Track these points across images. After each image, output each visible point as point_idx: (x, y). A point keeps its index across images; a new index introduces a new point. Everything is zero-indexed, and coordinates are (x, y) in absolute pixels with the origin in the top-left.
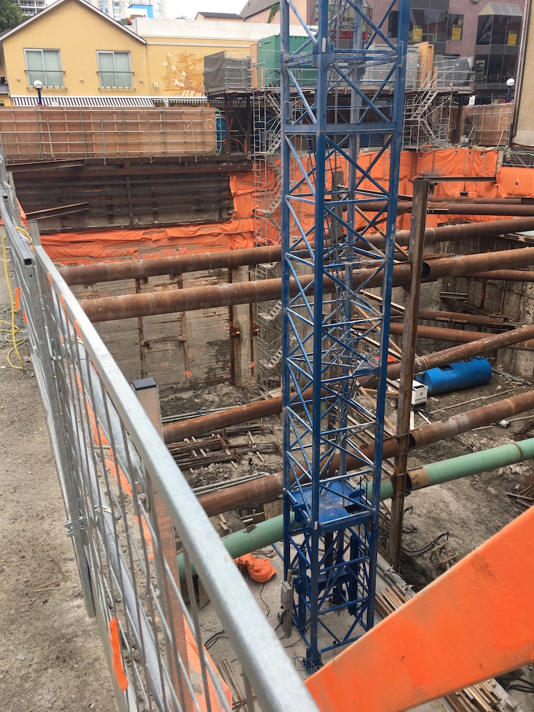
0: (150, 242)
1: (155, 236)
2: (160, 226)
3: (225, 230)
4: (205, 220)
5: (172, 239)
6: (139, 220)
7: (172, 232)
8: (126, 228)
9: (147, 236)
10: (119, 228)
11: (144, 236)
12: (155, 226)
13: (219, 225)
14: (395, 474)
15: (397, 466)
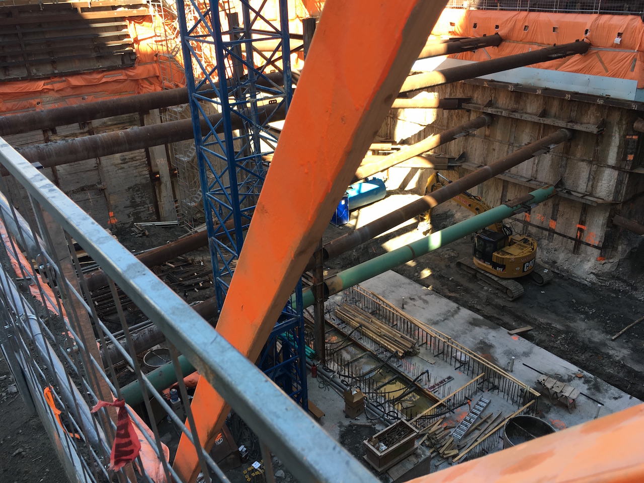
0: (52, 92)
1: (57, 86)
2: (61, 75)
3: (130, 76)
4: (108, 67)
5: (75, 87)
6: (37, 70)
7: (75, 81)
8: (24, 79)
9: (49, 87)
10: (16, 80)
11: (45, 87)
12: (55, 75)
13: (123, 71)
14: (314, 284)
15: (315, 277)
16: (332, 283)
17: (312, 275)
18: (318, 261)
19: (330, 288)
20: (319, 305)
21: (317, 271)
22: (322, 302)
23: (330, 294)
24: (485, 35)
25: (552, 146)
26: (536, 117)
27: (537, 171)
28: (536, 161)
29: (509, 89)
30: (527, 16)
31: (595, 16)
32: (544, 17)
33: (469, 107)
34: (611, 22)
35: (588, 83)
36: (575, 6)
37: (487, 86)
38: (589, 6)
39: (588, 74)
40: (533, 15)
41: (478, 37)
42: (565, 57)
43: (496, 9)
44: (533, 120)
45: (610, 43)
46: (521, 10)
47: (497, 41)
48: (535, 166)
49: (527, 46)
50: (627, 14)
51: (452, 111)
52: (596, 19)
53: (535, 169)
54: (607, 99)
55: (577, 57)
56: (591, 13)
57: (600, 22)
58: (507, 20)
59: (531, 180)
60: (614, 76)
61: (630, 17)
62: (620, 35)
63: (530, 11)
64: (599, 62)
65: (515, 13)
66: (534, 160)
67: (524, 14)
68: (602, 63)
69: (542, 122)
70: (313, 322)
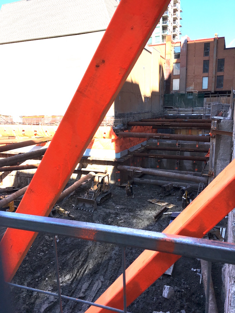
45: (102, 137)
62: (105, 133)
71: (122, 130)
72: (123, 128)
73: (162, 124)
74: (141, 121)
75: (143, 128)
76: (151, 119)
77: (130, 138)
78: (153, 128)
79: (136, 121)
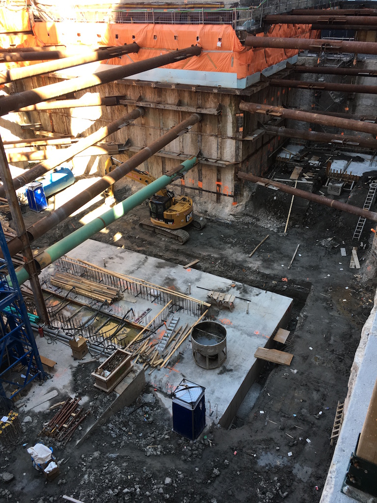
14: (26, 262)
15: (26, 257)
16: (41, 259)
17: (22, 256)
18: (25, 243)
19: (41, 263)
20: (34, 279)
21: (26, 251)
22: (36, 276)
23: (42, 268)
24: (125, 44)
25: (189, 127)
26: (175, 106)
27: (183, 147)
28: (181, 140)
29: (152, 86)
30: (154, 28)
31: (201, 26)
32: (166, 28)
33: (125, 102)
34: (213, 30)
35: (205, 78)
36: (187, 18)
37: (135, 84)
38: (196, 18)
39: (204, 70)
40: (158, 26)
41: (121, 45)
42: (185, 58)
43: (130, 23)
44: (173, 109)
45: (214, 47)
46: (149, 23)
47: (135, 48)
48: (181, 143)
49: (158, 51)
50: (222, 24)
51: (113, 107)
52: (203, 29)
53: (181, 146)
54: (219, 88)
55: (194, 58)
56: (198, 24)
57: (206, 30)
58: (140, 31)
59: (180, 154)
60: (221, 71)
61: (225, 26)
62: (220, 40)
63: (156, 23)
64: (210, 61)
65: (145, 25)
66: (180, 139)
67: (151, 26)
68: (212, 61)
69: (180, 110)
70: (32, 293)
71: (253, 33)
72: (254, 28)
73: (330, 19)
74: (292, 13)
75: (293, 28)
76: (310, 8)
77: (267, 49)
78: (313, 28)
79: (281, 14)
